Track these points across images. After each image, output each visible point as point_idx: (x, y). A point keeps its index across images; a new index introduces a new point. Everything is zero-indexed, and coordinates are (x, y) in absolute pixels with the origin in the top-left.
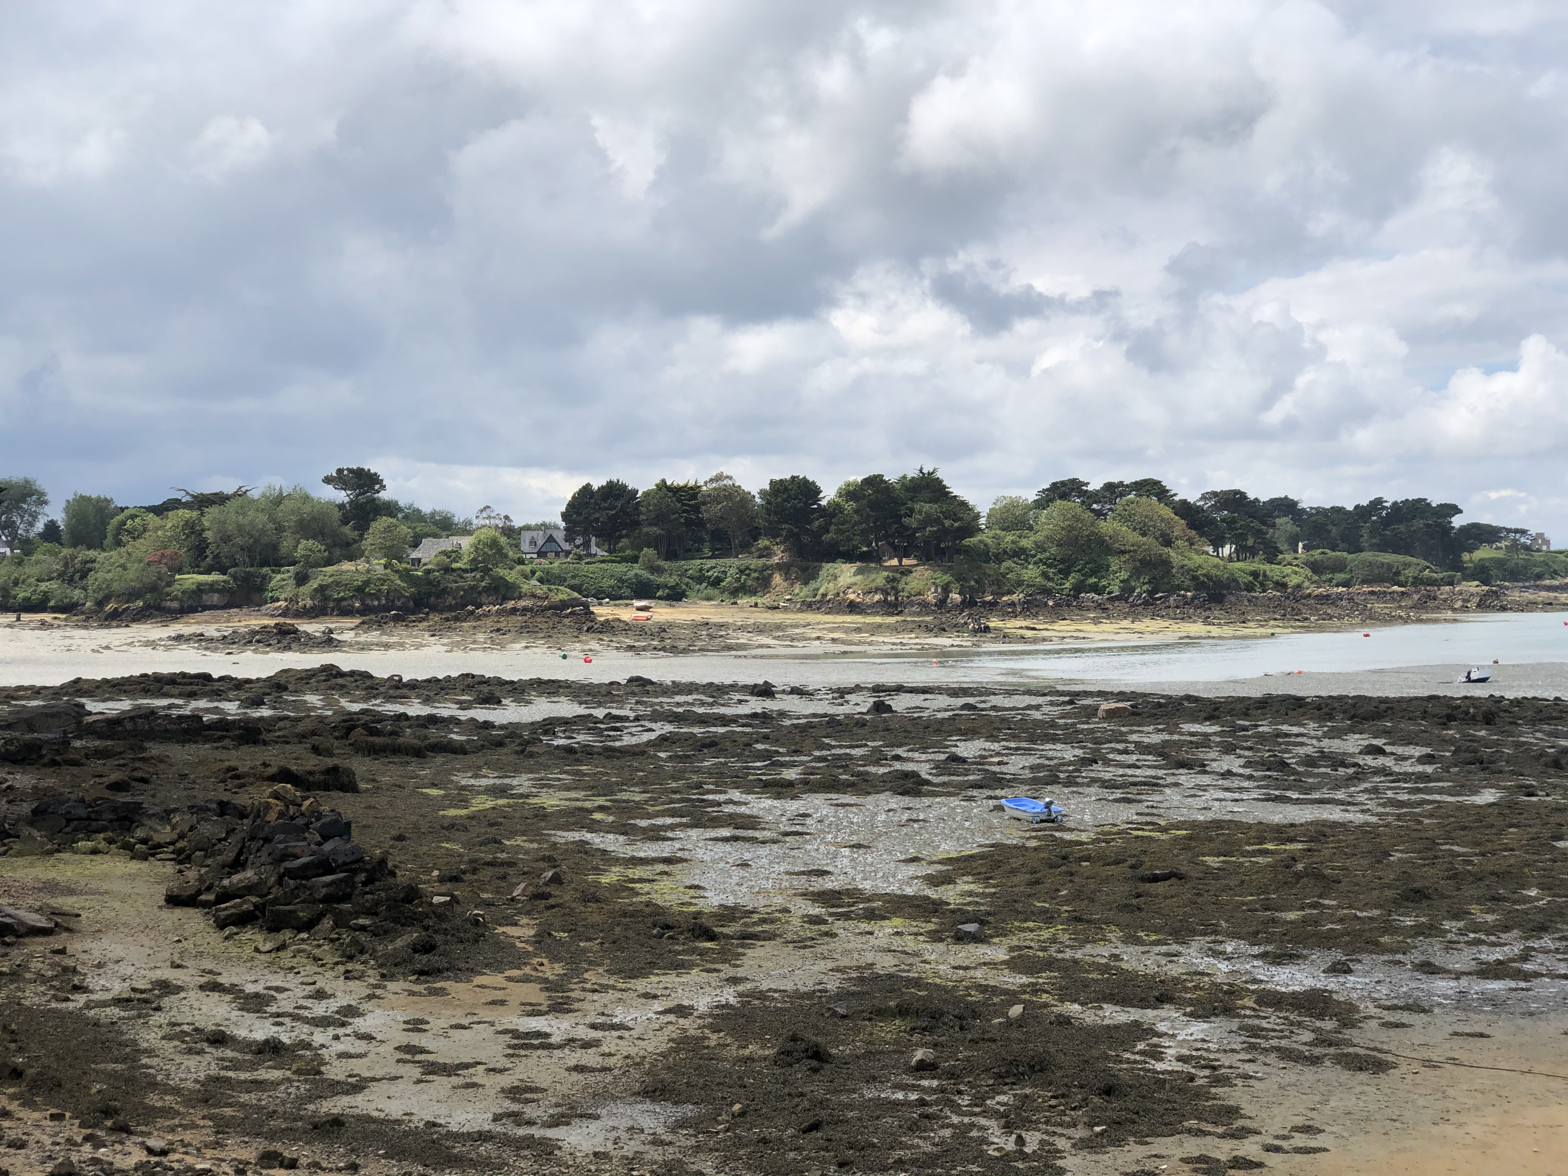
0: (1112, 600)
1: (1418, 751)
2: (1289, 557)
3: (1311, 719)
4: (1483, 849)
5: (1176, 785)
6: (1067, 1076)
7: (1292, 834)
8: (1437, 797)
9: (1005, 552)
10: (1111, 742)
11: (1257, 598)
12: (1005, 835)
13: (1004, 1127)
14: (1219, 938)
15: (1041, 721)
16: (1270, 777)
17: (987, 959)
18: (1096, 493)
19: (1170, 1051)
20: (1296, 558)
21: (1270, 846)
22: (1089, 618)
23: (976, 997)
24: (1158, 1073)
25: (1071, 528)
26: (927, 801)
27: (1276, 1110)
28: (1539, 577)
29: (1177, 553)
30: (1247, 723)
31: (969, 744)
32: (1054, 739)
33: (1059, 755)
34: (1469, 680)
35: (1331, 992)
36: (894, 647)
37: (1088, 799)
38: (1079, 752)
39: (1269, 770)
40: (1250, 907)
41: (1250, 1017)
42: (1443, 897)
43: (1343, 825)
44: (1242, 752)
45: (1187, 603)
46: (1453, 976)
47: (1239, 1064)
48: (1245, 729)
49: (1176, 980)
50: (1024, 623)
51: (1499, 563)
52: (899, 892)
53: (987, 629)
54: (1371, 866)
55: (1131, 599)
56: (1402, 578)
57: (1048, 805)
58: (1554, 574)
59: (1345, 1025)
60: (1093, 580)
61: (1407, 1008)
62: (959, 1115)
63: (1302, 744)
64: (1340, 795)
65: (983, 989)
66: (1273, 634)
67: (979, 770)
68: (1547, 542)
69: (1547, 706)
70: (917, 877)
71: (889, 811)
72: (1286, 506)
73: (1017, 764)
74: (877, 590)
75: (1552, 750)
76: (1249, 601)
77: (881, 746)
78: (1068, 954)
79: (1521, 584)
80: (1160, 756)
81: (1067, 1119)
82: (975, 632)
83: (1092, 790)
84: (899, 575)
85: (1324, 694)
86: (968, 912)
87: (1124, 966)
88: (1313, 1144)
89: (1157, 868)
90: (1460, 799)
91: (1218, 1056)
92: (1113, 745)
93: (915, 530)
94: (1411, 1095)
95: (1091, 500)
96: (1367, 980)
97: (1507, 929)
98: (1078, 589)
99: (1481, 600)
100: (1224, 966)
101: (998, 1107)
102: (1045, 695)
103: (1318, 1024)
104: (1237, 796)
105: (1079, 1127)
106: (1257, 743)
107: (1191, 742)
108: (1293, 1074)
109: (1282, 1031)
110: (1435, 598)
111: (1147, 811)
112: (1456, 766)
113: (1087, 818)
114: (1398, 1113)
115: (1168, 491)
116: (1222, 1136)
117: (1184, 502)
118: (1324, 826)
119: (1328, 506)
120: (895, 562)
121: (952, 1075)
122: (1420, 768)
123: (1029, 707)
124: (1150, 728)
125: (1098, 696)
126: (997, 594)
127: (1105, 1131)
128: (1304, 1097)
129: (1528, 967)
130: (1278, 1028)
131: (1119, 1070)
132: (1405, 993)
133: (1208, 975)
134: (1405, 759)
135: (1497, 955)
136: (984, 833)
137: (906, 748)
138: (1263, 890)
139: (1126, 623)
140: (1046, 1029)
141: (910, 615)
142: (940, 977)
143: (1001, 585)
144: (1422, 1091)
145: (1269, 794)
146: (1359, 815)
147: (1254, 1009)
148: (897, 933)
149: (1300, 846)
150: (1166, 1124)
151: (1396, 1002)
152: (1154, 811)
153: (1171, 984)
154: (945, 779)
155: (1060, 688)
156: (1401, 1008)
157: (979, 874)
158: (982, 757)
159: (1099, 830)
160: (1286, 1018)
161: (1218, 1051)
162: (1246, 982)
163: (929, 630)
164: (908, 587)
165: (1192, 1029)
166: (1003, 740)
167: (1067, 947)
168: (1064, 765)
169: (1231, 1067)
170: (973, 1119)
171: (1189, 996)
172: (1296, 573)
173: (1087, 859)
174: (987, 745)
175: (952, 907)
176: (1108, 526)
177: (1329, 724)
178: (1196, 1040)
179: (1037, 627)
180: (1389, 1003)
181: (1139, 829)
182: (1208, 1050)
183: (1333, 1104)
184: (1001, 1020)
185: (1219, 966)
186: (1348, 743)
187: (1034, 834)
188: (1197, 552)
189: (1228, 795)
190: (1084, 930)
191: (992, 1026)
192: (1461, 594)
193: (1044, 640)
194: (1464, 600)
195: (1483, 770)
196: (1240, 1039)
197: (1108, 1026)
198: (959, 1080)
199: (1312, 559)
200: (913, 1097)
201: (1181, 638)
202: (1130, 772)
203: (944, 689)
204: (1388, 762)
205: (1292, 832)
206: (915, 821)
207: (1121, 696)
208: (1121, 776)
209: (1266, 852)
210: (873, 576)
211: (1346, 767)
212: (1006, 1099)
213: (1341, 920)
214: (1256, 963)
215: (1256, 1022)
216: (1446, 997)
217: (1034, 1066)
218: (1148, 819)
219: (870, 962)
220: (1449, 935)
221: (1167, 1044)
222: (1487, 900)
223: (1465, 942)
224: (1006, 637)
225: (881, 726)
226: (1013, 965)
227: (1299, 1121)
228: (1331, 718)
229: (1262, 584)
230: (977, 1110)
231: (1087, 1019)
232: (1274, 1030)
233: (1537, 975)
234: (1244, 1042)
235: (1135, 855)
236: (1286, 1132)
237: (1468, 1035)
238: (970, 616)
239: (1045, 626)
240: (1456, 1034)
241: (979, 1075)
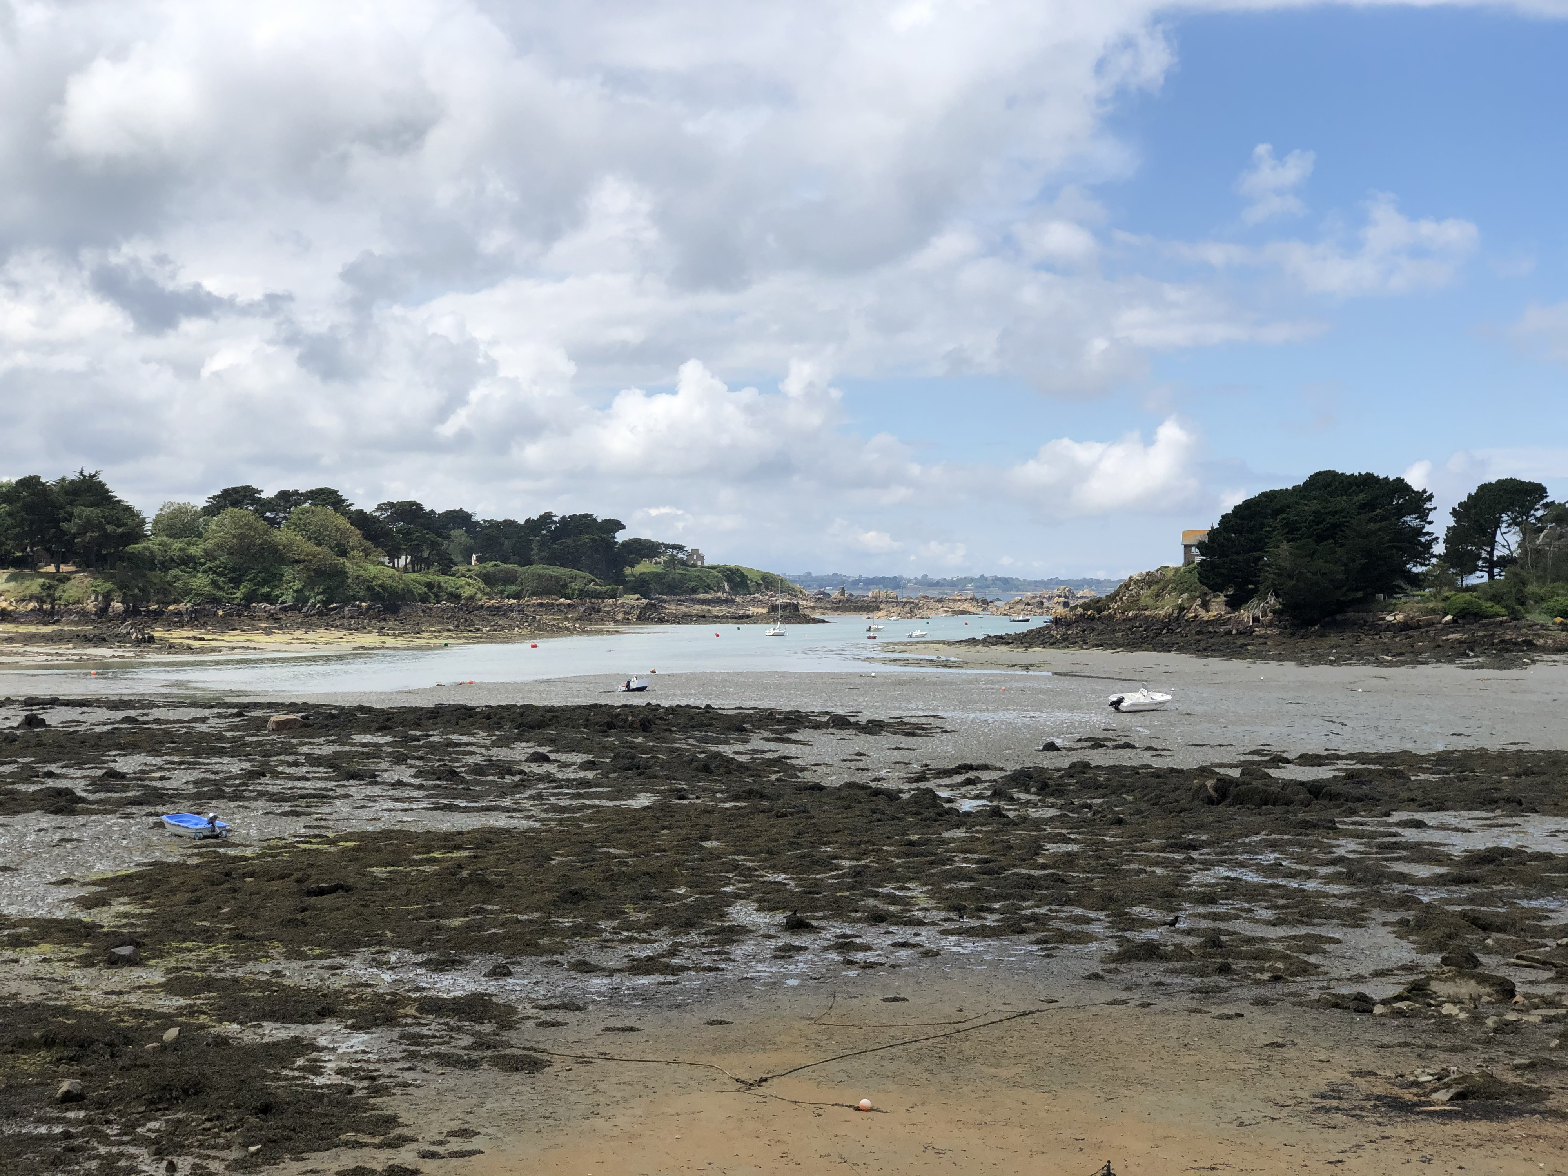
0: (285, 610)
1: (579, 758)
2: (462, 569)
3: (481, 728)
4: (637, 850)
5: (347, 796)
6: (222, 1098)
7: (460, 842)
8: (597, 802)
9: (172, 560)
10: (280, 754)
11: (431, 609)
12: (165, 853)
13: (155, 1155)
14: (384, 948)
15: (207, 734)
16: (439, 786)
17: (142, 982)
18: (269, 501)
19: (330, 1065)
20: (469, 570)
21: (437, 855)
22: (261, 628)
23: (129, 1022)
24: (317, 1087)
25: (242, 536)
26: (81, 819)
27: (434, 1116)
28: (694, 591)
29: (353, 564)
30: (418, 733)
31: (129, 759)
32: (221, 752)
33: (225, 769)
34: (629, 689)
35: (491, 995)
36: (50, 658)
37: (255, 813)
38: (247, 765)
39: (439, 779)
40: (417, 915)
41: (411, 1025)
42: (600, 897)
43: (508, 831)
44: (413, 762)
45: (362, 613)
46: (607, 973)
47: (398, 1073)
48: (417, 739)
49: (338, 993)
50: (191, 634)
51: (657, 576)
52: (48, 916)
53: (151, 639)
54: (534, 871)
55: (305, 610)
56: (569, 591)
57: (212, 821)
58: (708, 588)
59: (503, 1027)
60: (266, 589)
61: (564, 1007)
62: (108, 1145)
63: (472, 753)
64: (506, 802)
65: (136, 1013)
66: (446, 645)
67: (139, 786)
68: (702, 558)
69: (699, 714)
70: (68, 900)
71: (40, 830)
72: (460, 518)
73: (180, 779)
74: (32, 598)
75: (703, 755)
76: (423, 612)
77: (31, 762)
78: (228, 973)
79: (677, 598)
80: (331, 767)
81: (222, 1141)
82: (138, 643)
83: (260, 803)
84: (56, 583)
85: (494, 703)
86: (122, 934)
87: (286, 982)
88: (468, 1147)
89: (324, 881)
90: (617, 803)
91: (377, 1066)
92: (282, 757)
93: (75, 536)
94: (564, 1092)
95: (264, 509)
96: (526, 982)
97: (657, 926)
98: (250, 598)
99: (641, 613)
100: (387, 976)
101: (149, 1134)
102: (212, 707)
103: (478, 1027)
104: (406, 805)
105: (233, 1148)
106: (427, 753)
107: (363, 753)
108: (452, 1078)
109: (441, 1037)
110: (599, 611)
111: (315, 823)
112: (615, 772)
113: (253, 832)
114: (550, 1110)
115: (344, 501)
116: (378, 1147)
117: (360, 512)
118: (489, 832)
119: (501, 520)
120: (52, 568)
121: (101, 1105)
122: (581, 774)
123: (195, 720)
124: (322, 740)
125: (268, 708)
126: (163, 603)
127: (259, 1150)
128: (461, 1101)
129: (676, 961)
130: (438, 1034)
131: (277, 1088)
132: (561, 992)
133: (371, 985)
134: (568, 765)
135: (647, 951)
136: (143, 852)
137: (59, 764)
138: (428, 898)
139: (299, 633)
140: (203, 1051)
141: (67, 624)
142: (90, 1004)
143: (167, 595)
144: (575, 1087)
145: (438, 803)
146: (523, 821)
147: (415, 1017)
148: (45, 960)
149: (466, 853)
150: (323, 1139)
151: (552, 1001)
152: (323, 823)
153: (333, 997)
154: (102, 795)
155: (228, 700)
156: (557, 1007)
157: (137, 894)
158: (142, 772)
159: (265, 844)
160: (446, 1024)
161: (378, 1061)
162: (409, 991)
163: (87, 640)
164: (65, 595)
165: (353, 1041)
166: (166, 754)
167: (228, 965)
168: (230, 778)
169: (390, 1077)
170: (122, 1148)
171: (351, 1008)
172: (469, 585)
173: (252, 874)
174: (149, 759)
175: (106, 929)
176: (282, 535)
177: (498, 733)
178: (356, 1052)
179: (205, 637)
180: (545, 1003)
181: (306, 843)
182: (368, 1061)
183: (489, 1106)
184: (154, 1044)
185: (383, 976)
186: (516, 752)
187: (196, 851)
188: (373, 562)
189: (398, 805)
190: (247, 947)
191: (146, 1051)
192: (623, 607)
193: (213, 650)
194: (625, 613)
195: (640, 775)
196: (400, 1048)
197: (267, 1044)
198: (107, 1110)
199: (485, 571)
200: (58, 1130)
201: (355, 649)
202: (299, 784)
203: (103, 702)
204: (552, 769)
205: (458, 840)
206: (68, 841)
207: (292, 707)
208: (290, 788)
209: (433, 861)
210: (27, 583)
211: (512, 774)
212: (157, 1126)
213: (503, 925)
214: (419, 971)
215: (417, 1029)
216: (599, 994)
217: (188, 1090)
218: (317, 832)
219: (13, 991)
220: (604, 935)
221: (327, 1058)
222: (639, 899)
223: (619, 941)
224: (172, 648)
225: (34, 741)
226: (169, 987)
227: (455, 1125)
228: (499, 727)
229: (436, 596)
230: (126, 1138)
231: (246, 1039)
232: (435, 1037)
233: (684, 968)
234: (404, 1051)
235: (301, 869)
236: (442, 1138)
237: (618, 1029)
238: (133, 625)
239: (214, 636)
240: (608, 1029)
241: (129, 1103)
